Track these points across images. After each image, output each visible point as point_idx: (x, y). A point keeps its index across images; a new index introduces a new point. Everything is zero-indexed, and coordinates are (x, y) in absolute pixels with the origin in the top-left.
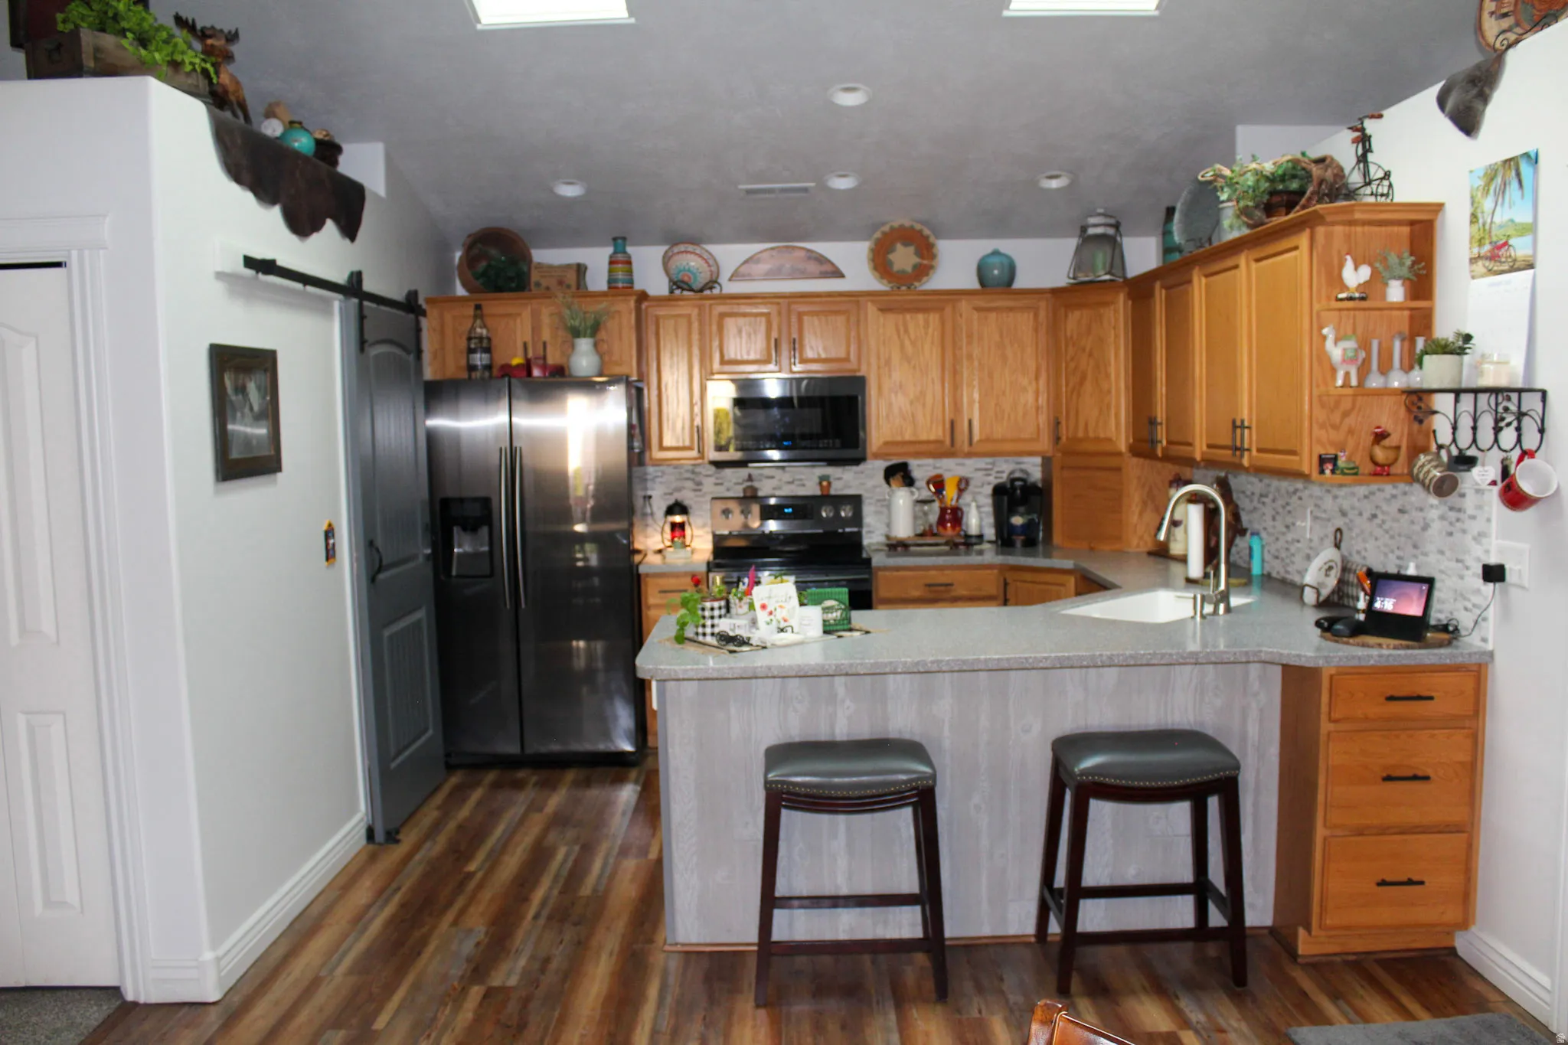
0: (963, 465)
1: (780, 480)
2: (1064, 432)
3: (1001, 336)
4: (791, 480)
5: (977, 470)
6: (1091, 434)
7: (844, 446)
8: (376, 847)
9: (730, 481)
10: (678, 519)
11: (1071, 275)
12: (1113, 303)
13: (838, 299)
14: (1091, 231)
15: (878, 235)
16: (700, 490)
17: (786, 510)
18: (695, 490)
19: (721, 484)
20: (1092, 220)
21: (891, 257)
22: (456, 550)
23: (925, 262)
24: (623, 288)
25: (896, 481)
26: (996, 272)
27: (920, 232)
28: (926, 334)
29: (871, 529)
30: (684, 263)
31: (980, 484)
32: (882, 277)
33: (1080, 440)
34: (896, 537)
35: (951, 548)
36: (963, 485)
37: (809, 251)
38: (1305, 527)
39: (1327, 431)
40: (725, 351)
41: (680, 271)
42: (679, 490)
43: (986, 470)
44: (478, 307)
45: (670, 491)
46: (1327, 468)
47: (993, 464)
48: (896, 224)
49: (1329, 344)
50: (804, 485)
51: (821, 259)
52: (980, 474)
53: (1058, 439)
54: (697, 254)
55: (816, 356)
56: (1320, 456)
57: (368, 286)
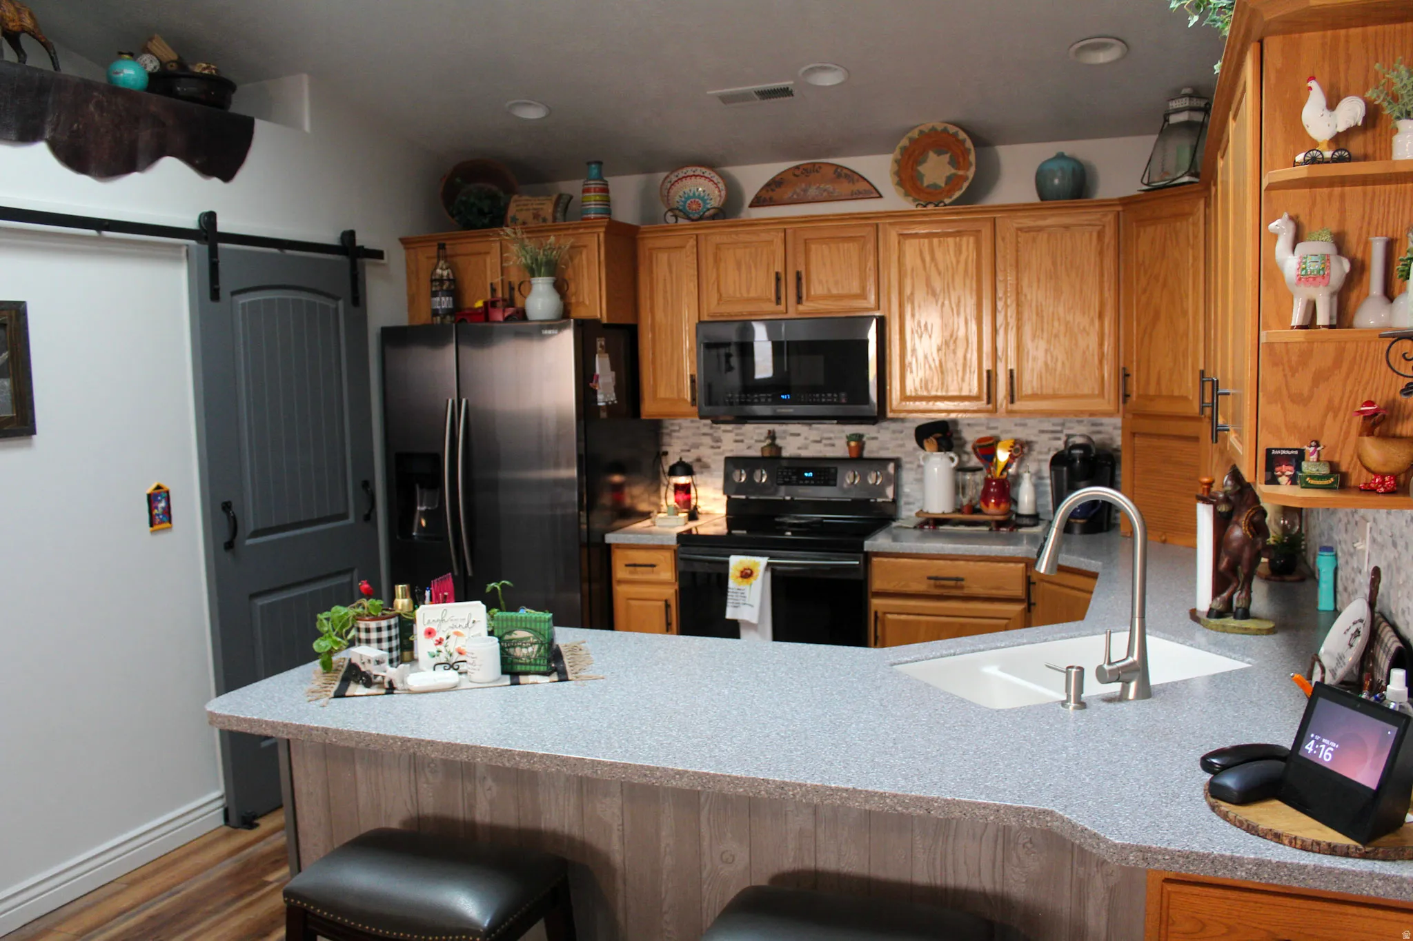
0: (1024, 425)
1: (806, 439)
2: (1135, 389)
3: (1054, 263)
4: (819, 439)
5: (1042, 432)
6: (1164, 393)
7: (851, 401)
8: (230, 829)
9: (752, 438)
10: (683, 480)
11: (1145, 181)
12: (1190, 214)
13: (854, 222)
14: (1174, 119)
15: (905, 142)
16: (719, 447)
17: (806, 474)
18: (712, 447)
19: (742, 441)
20: (1174, 105)
21: (922, 169)
22: (419, 508)
23: (961, 173)
24: (595, 218)
25: (930, 443)
26: (1056, 181)
27: (955, 135)
28: (958, 262)
29: (911, 500)
30: (693, 189)
31: (1046, 450)
32: (907, 194)
33: (1151, 399)
34: (927, 513)
35: (991, 530)
36: (1021, 449)
37: (838, 166)
38: (1363, 551)
39: (1284, 408)
40: (723, 290)
41: (689, 198)
42: (696, 446)
43: (1053, 432)
44: (442, 247)
45: (687, 448)
46: (1283, 474)
47: (1063, 425)
48: (926, 129)
49: (1282, 248)
50: (833, 445)
51: (852, 176)
52: (1046, 437)
53: (1126, 396)
54: (707, 178)
55: (825, 292)
56: (1269, 451)
57: (223, 226)
